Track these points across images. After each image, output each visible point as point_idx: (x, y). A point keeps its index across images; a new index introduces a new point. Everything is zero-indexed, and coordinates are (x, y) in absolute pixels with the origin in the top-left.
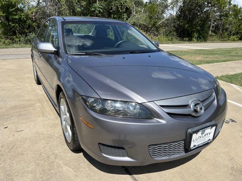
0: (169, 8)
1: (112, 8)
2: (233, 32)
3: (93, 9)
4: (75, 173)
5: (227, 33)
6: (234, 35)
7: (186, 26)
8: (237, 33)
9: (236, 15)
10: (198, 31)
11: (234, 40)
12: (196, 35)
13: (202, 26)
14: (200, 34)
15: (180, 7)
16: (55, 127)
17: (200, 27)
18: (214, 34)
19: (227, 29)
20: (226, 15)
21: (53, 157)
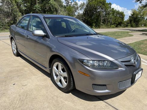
0: (79, 9)
1: (46, 8)
2: (113, 23)
3: (35, 8)
4: (74, 104)
5: (110, 23)
6: (113, 24)
7: (89, 19)
8: (115, 23)
9: (113, 14)
10: (95, 22)
11: (113, 27)
12: (94, 24)
13: (97, 20)
14: (96, 24)
15: (85, 9)
16: (46, 81)
17: (96, 20)
18: (103, 24)
19: (109, 21)
20: (109, 14)
21: (55, 97)
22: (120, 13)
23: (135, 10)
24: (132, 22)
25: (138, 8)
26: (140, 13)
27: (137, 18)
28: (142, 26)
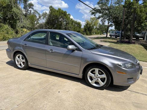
0: (41, 18)
9: (72, 24)
22: (78, 23)
23: (88, 21)
24: (87, 31)
25: (90, 19)
26: (92, 23)
27: (90, 27)
28: (94, 34)
